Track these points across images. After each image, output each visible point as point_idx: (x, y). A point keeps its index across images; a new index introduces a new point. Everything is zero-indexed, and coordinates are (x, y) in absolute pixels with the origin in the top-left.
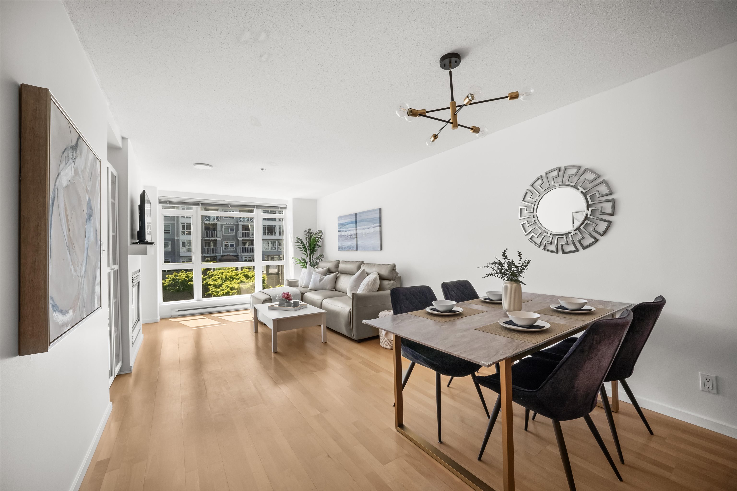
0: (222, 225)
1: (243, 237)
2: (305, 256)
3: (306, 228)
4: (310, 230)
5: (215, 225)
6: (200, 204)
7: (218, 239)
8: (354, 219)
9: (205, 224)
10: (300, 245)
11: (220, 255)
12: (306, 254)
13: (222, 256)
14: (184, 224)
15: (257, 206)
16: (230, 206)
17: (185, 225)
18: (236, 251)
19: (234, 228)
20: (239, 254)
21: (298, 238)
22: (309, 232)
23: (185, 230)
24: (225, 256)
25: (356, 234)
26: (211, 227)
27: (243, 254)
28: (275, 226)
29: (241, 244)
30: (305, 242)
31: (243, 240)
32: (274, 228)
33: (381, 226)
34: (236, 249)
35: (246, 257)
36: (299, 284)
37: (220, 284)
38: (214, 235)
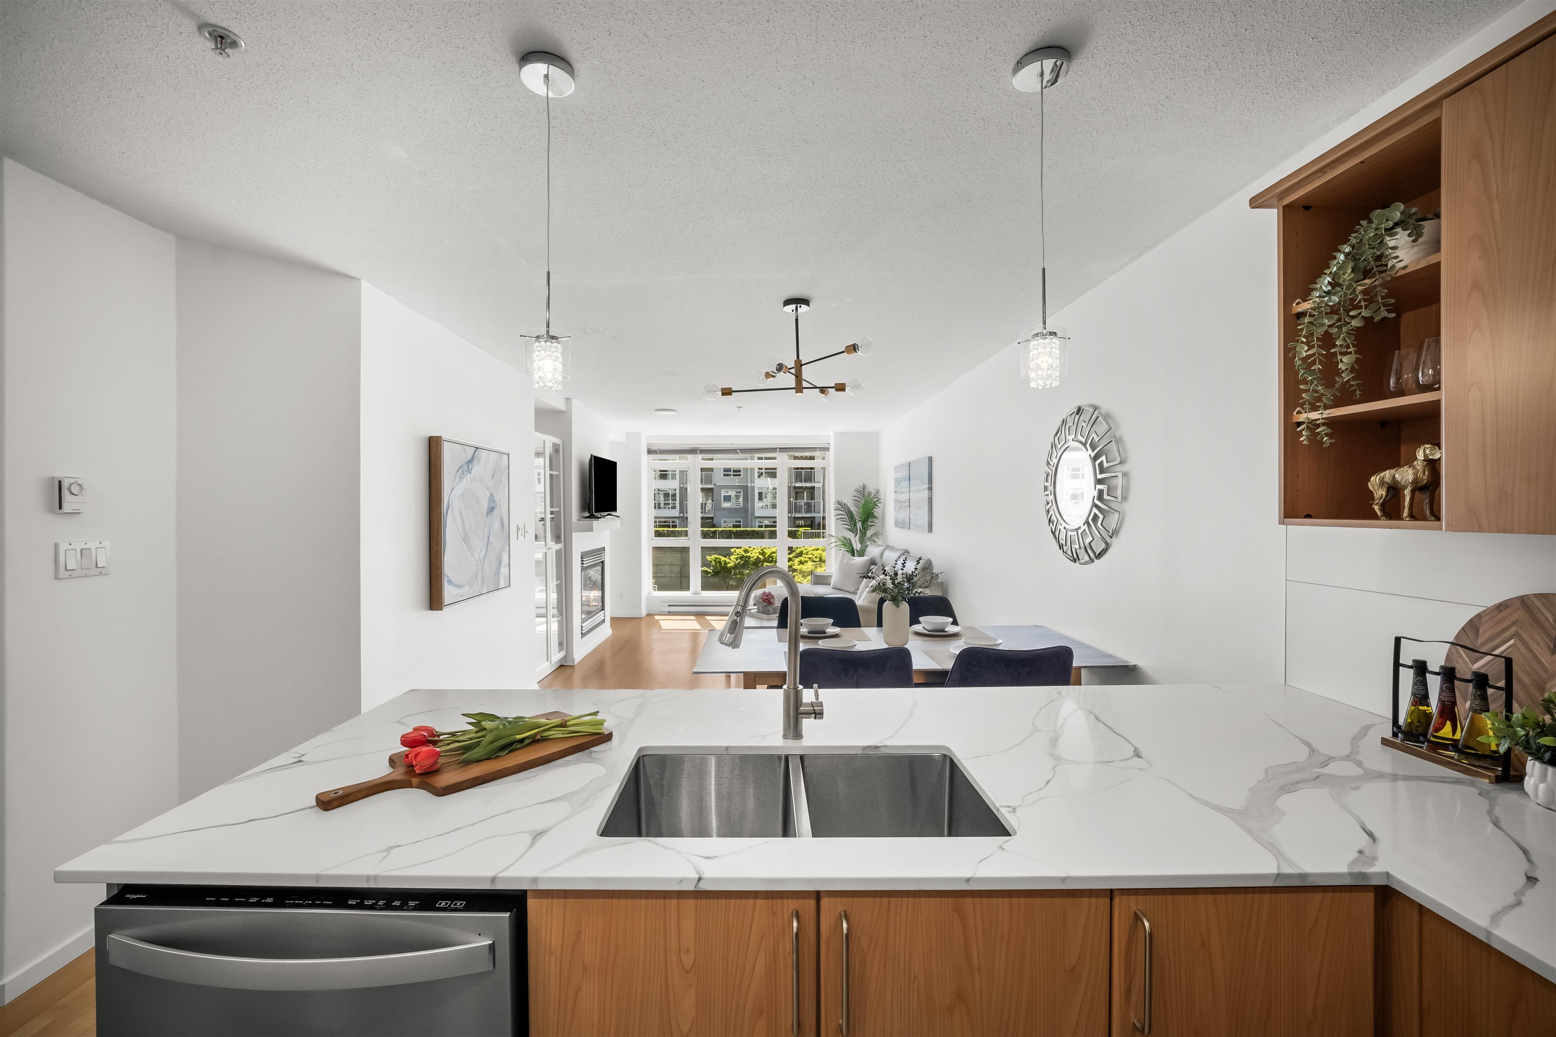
2: (850, 535)
3: (858, 484)
4: (864, 487)
6: (698, 452)
8: (906, 474)
10: (842, 514)
12: (853, 530)
15: (780, 448)
16: (739, 451)
21: (839, 503)
22: (862, 492)
25: (909, 500)
30: (853, 509)
33: (930, 489)
36: (833, 581)
37: (809, 570)
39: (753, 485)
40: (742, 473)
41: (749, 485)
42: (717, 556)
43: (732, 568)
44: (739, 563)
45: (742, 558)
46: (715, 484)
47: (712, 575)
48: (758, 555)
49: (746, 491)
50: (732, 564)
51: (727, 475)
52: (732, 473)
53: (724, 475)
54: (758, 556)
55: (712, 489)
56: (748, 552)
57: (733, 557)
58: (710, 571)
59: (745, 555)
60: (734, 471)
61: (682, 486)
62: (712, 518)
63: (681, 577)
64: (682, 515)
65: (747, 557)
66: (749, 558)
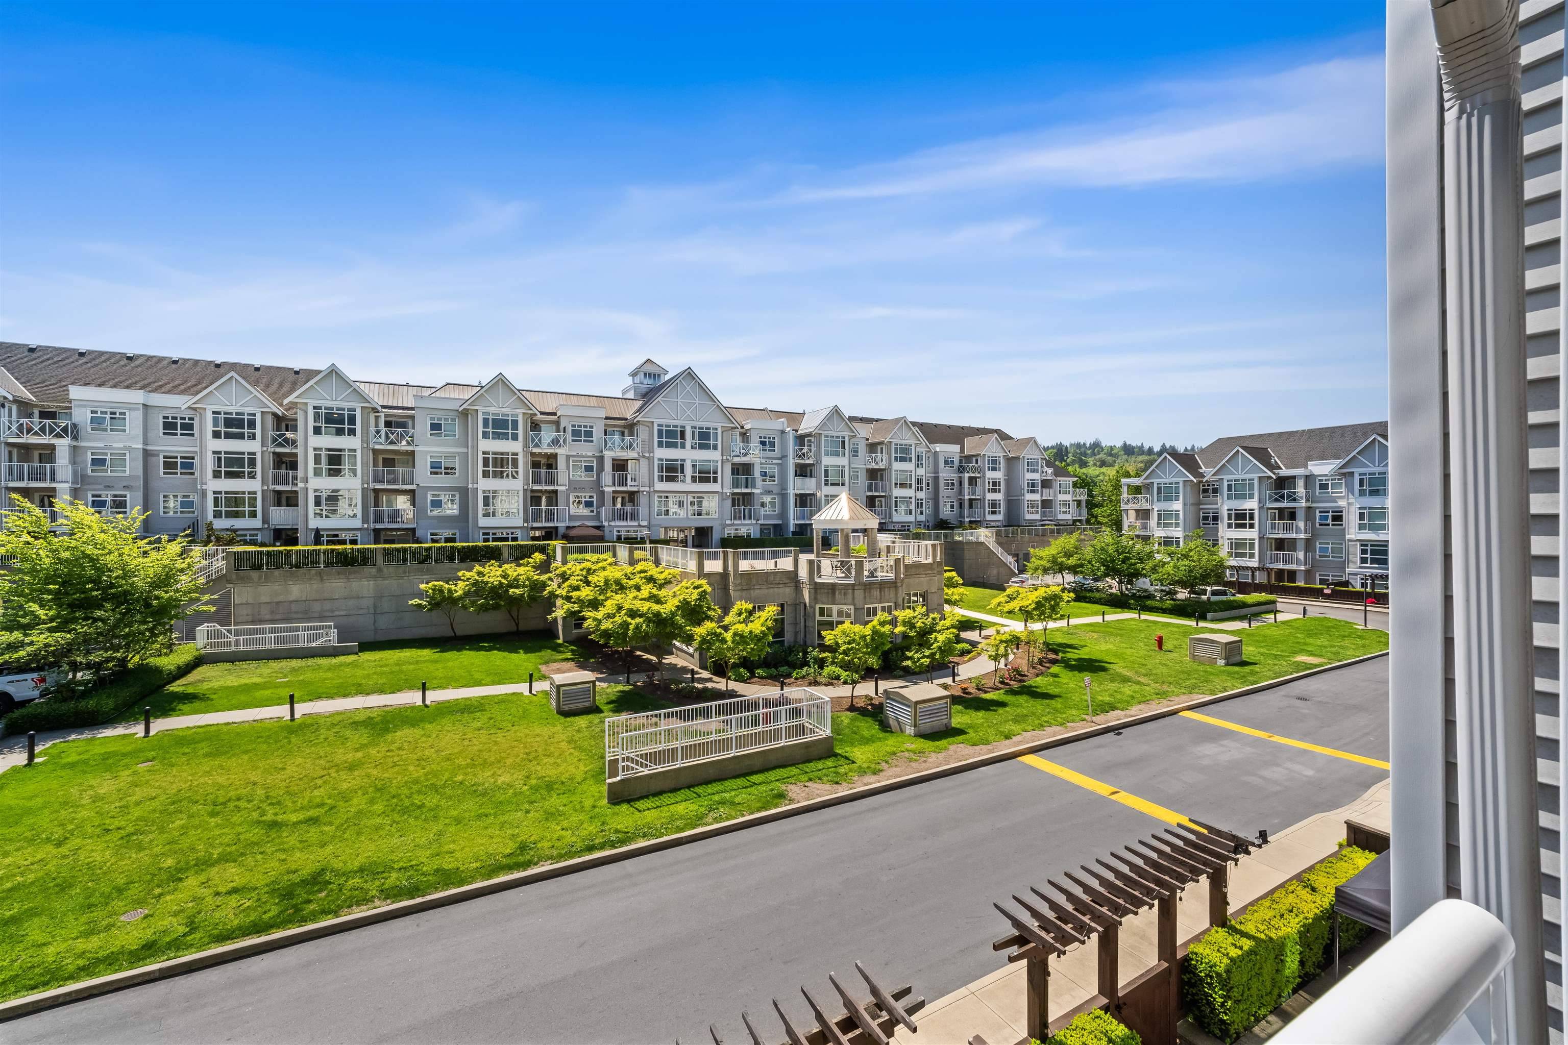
0: (568, 457)
1: (614, 484)
5: (554, 456)
7: (560, 488)
9: (533, 454)
11: (563, 524)
13: (568, 528)
14: (488, 453)
17: (491, 456)
18: (597, 517)
19: (594, 465)
20: (606, 524)
23: (491, 469)
24: (574, 527)
26: (543, 461)
27: (613, 524)
28: (684, 461)
29: (608, 499)
31: (614, 492)
32: (682, 466)
34: (598, 513)
35: (619, 532)
38: (551, 481)
39: (475, 486)
40: (457, 471)
41: (470, 486)
42: (436, 583)
43: (460, 598)
44: (470, 589)
45: (476, 583)
46: (418, 485)
47: (429, 610)
48: (500, 579)
49: (465, 495)
50: (460, 593)
51: (436, 473)
52: (443, 470)
53: (431, 473)
54: (500, 581)
55: (412, 492)
56: (484, 576)
57: (461, 584)
58: (425, 603)
59: (480, 579)
60: (446, 468)
61: (366, 486)
62: (413, 530)
63: (375, 613)
64: (366, 526)
65: (483, 582)
66: (487, 583)
